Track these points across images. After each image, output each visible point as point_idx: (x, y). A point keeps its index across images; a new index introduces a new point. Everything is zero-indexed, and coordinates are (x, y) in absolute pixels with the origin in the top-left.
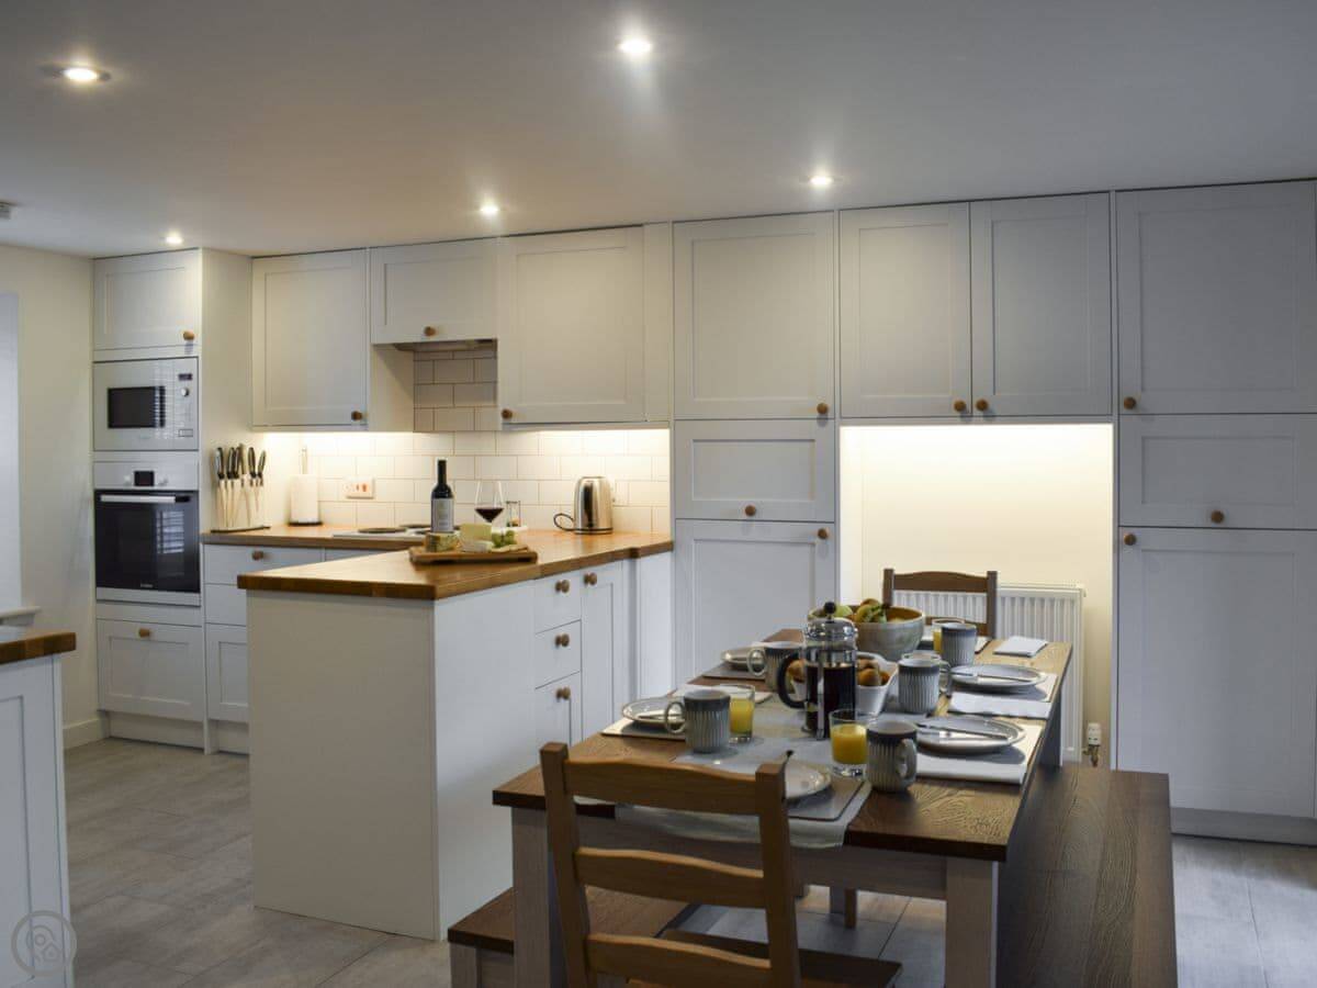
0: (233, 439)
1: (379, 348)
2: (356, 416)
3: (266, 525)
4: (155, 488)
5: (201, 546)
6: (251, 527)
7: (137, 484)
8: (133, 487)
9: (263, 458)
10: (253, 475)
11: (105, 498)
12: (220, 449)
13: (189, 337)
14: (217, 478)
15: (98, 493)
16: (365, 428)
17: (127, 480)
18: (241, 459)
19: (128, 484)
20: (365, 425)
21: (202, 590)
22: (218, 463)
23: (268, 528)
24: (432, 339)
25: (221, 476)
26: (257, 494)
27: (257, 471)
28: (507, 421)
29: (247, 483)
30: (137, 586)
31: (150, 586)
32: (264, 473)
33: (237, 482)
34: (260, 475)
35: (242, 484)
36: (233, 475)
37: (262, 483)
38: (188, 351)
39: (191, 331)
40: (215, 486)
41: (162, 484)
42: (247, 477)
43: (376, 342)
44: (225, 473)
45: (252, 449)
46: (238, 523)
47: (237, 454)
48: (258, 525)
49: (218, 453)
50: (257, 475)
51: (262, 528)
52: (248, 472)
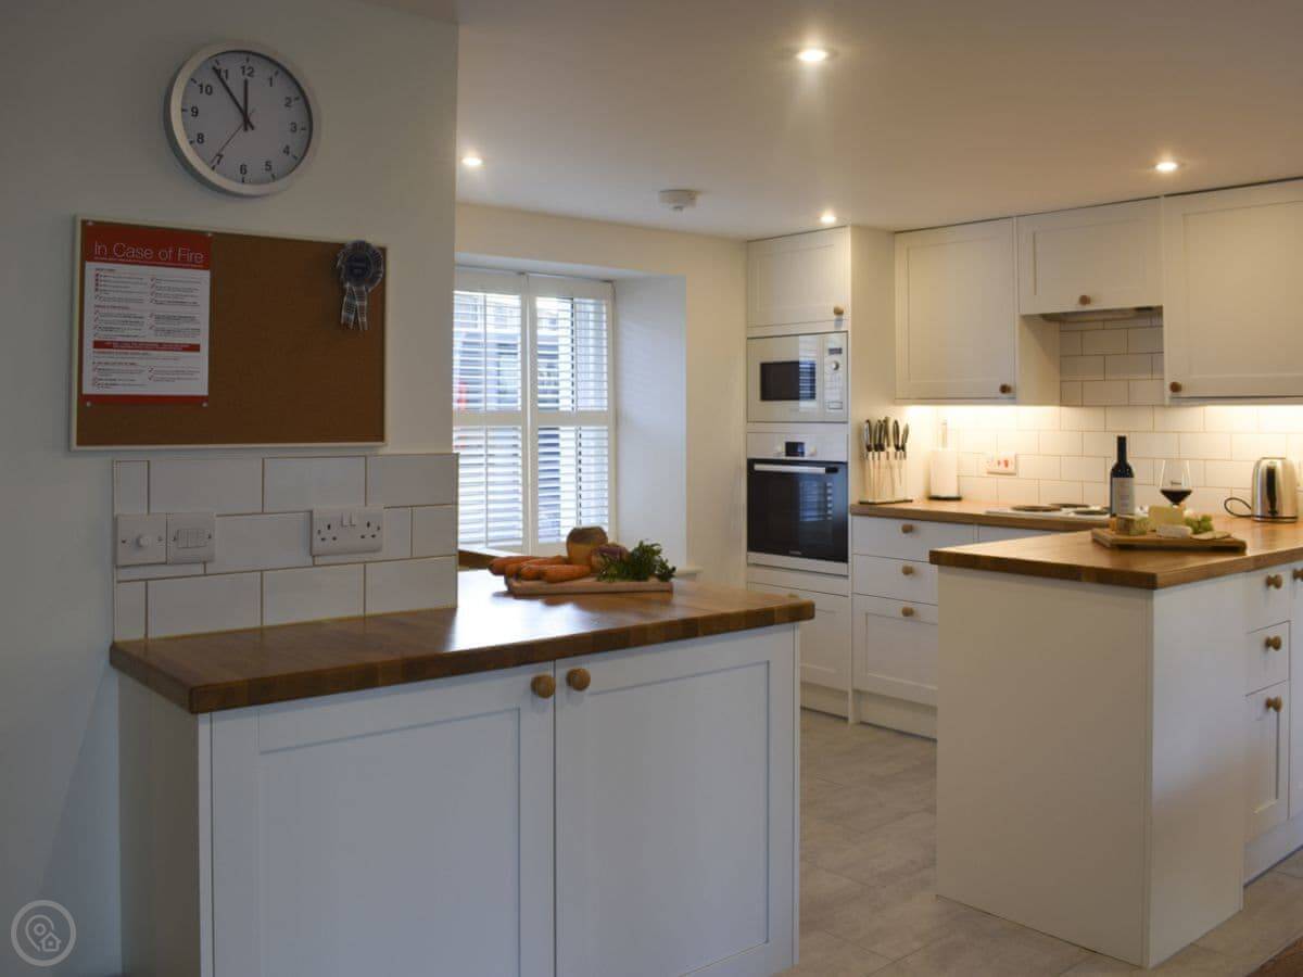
0: (878, 413)
1: (1028, 319)
2: (1005, 389)
3: (910, 498)
4: (806, 458)
5: (850, 517)
6: (894, 500)
7: (788, 454)
8: (784, 458)
9: (906, 432)
10: (897, 448)
11: (758, 467)
12: (868, 421)
13: (839, 312)
14: (865, 450)
15: (751, 462)
16: (1014, 401)
17: (779, 451)
18: (887, 433)
19: (779, 454)
20: (1014, 398)
21: (850, 560)
22: (866, 435)
23: (911, 501)
24: (1088, 308)
25: (869, 449)
26: (900, 467)
27: (900, 444)
28: (1175, 394)
29: (892, 456)
30: (786, 553)
31: (799, 553)
32: (907, 445)
33: (883, 454)
34: (903, 448)
35: (888, 458)
36: (880, 448)
37: (905, 456)
38: (836, 326)
39: (841, 306)
40: (863, 459)
41: (812, 455)
42: (892, 449)
43: (1024, 313)
44: (873, 446)
45: (896, 422)
46: (884, 496)
47: (883, 425)
48: (901, 497)
49: (866, 426)
50: (900, 448)
51: (906, 501)
52: (892, 443)
